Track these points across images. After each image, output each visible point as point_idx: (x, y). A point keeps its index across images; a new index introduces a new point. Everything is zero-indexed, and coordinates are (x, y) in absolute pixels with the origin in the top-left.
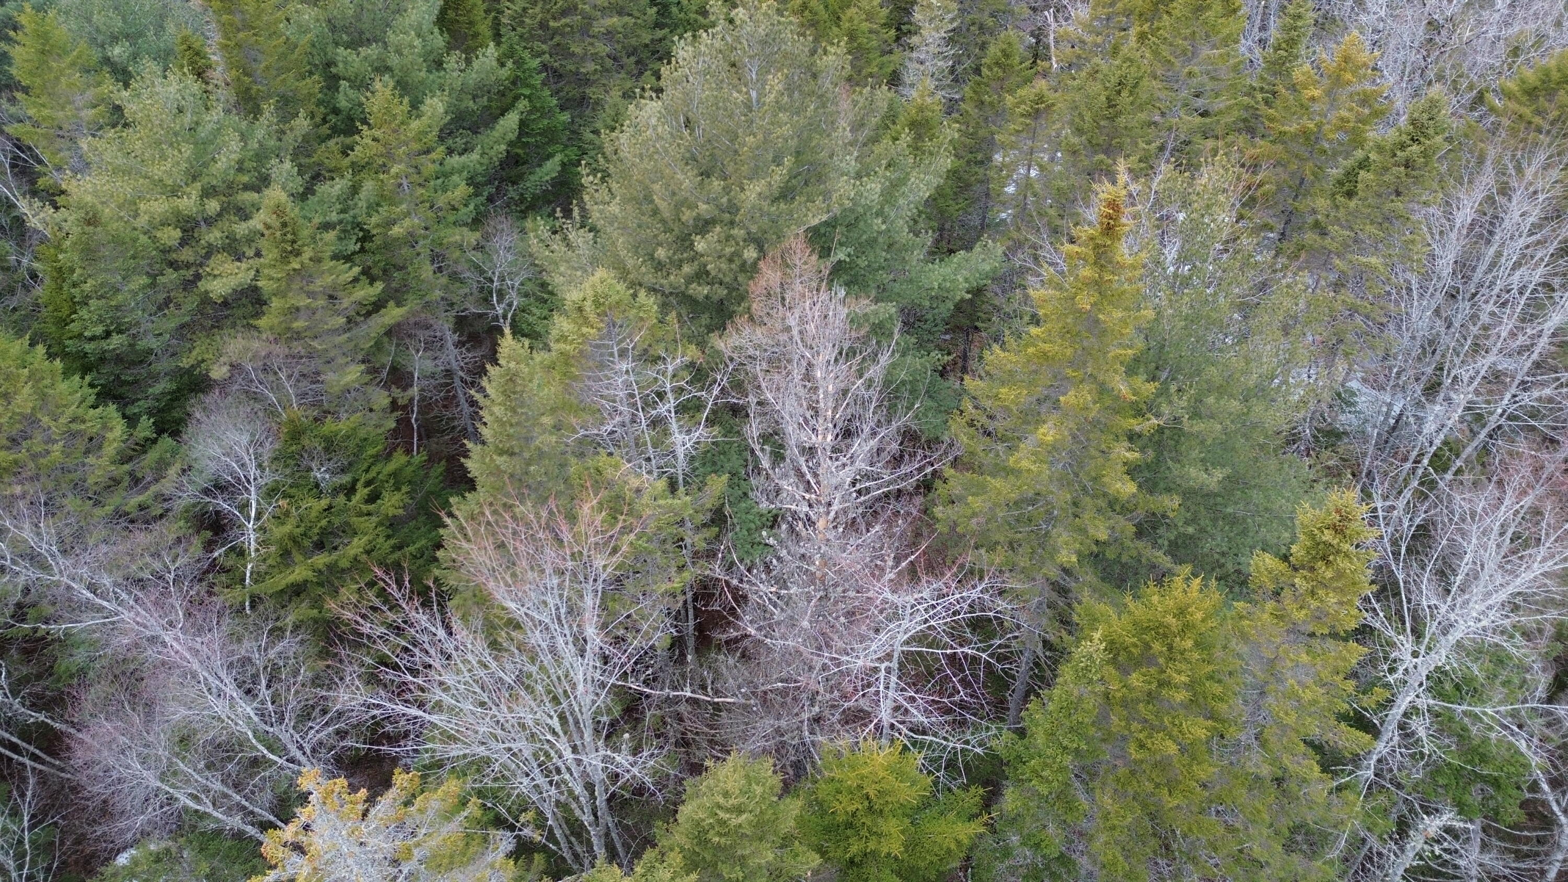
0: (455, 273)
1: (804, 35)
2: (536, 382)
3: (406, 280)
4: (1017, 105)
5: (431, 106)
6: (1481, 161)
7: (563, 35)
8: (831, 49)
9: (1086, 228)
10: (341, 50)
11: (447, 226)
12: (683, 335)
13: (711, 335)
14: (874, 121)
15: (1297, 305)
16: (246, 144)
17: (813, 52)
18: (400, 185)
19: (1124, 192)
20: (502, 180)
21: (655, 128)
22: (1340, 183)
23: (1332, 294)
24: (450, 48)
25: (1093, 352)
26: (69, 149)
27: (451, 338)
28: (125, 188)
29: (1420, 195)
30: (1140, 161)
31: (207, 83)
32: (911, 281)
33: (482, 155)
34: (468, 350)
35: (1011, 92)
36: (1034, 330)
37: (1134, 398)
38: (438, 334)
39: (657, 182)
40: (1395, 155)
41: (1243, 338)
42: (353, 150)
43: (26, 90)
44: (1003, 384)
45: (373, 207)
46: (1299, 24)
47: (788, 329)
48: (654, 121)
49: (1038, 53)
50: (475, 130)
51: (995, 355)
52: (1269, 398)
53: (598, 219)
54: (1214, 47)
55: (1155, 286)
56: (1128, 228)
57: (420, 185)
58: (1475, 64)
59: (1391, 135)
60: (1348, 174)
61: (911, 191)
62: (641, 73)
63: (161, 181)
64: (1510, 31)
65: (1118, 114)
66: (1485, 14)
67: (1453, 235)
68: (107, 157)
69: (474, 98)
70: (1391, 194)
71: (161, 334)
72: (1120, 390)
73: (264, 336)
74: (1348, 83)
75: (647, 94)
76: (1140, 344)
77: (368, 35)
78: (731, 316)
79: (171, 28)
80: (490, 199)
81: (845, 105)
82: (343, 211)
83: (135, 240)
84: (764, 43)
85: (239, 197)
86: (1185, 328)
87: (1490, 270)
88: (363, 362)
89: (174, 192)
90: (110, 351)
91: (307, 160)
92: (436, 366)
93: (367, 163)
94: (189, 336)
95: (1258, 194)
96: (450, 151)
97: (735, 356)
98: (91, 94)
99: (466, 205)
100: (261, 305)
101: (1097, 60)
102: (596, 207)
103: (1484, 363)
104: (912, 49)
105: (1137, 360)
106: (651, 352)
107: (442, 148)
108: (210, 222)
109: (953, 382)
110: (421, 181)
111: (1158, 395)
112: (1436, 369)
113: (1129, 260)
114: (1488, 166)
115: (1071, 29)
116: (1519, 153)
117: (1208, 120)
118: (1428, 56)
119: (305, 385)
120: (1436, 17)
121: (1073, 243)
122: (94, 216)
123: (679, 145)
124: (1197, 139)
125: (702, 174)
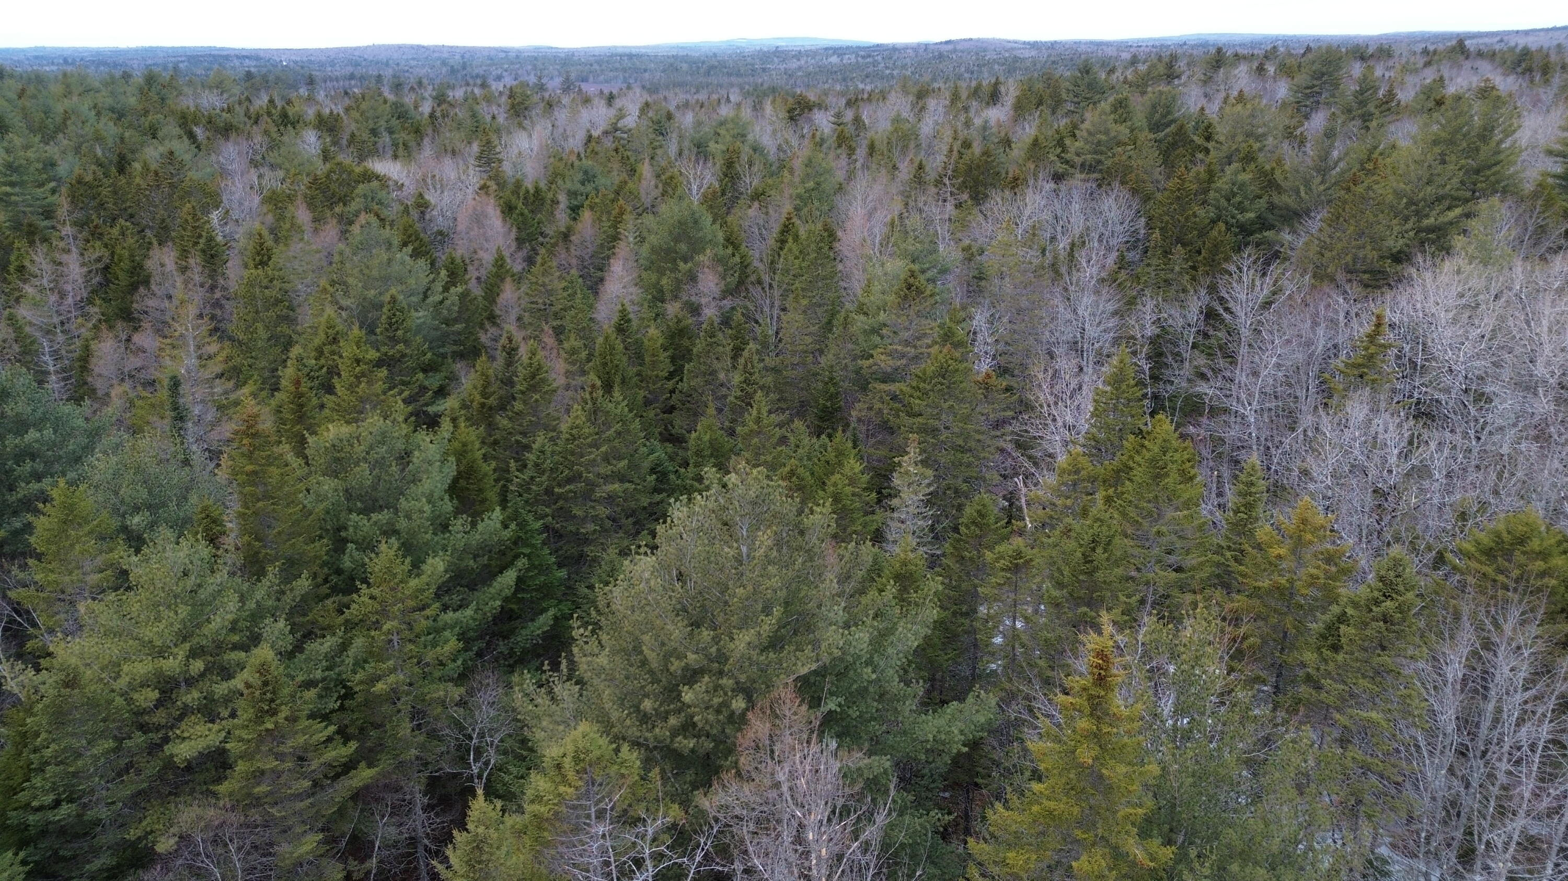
0: (434, 730)
1: (792, 497)
2: (504, 849)
3: (382, 739)
4: (997, 560)
5: (432, 565)
6: (1457, 617)
7: (566, 500)
8: (818, 509)
9: (1078, 678)
10: (354, 516)
11: (432, 682)
12: (666, 794)
13: (696, 793)
14: (860, 574)
15: (1306, 762)
16: (244, 604)
17: (800, 512)
18: (391, 641)
19: (1111, 643)
20: (493, 634)
21: (648, 581)
22: (1323, 637)
23: (1339, 751)
24: (457, 512)
25: (1102, 811)
26: (67, 612)
27: (420, 800)
28: (112, 649)
29: (1405, 649)
30: (1123, 614)
31: (218, 548)
32: (905, 733)
33: (476, 611)
34: (437, 815)
35: (991, 548)
36: (1036, 786)
37: (1152, 864)
38: (408, 797)
39: (647, 633)
40: (1371, 610)
41: (1257, 798)
42: (349, 608)
43: (39, 557)
44: (1010, 846)
45: (360, 663)
46: (1253, 490)
47: (777, 785)
48: (647, 575)
49: (1012, 513)
50: (472, 587)
51: (998, 814)
52: (1296, 866)
53: (586, 671)
54: (1177, 509)
55: (1156, 740)
56: (1120, 679)
57: (410, 641)
58: (1427, 527)
59: (1363, 592)
60: (1328, 628)
61: (899, 640)
62: (638, 533)
63: (151, 642)
64: (1453, 499)
65: (1096, 569)
66: (1426, 484)
67: (1448, 690)
68: (102, 619)
69: (475, 557)
70: (1376, 648)
71: (113, 803)
72: (1135, 855)
73: (221, 803)
74: (1310, 542)
75: (642, 550)
76: (1149, 803)
77: (381, 503)
78: (717, 771)
79: (193, 499)
80: (480, 654)
81: (832, 559)
82: (328, 669)
83: (110, 702)
84: (754, 503)
85: (226, 657)
86: (1194, 785)
87: (1493, 728)
88: (322, 830)
89: (162, 653)
90: (55, 823)
91: (301, 619)
92: (401, 833)
93: (361, 620)
94: (142, 805)
95: (1245, 646)
96: (445, 608)
97: (721, 816)
98: (100, 560)
99: (454, 661)
100: (225, 769)
101: (1069, 520)
102: (584, 659)
103: (1517, 826)
104: (893, 510)
105: (1148, 820)
106: (631, 813)
107: (437, 605)
108: (191, 682)
109: (956, 847)
110: (412, 637)
111: (1178, 862)
112: (1465, 833)
113: (1126, 712)
114: (1466, 622)
115: (1040, 493)
116: (1493, 609)
117: (1183, 576)
118: (1381, 519)
119: (256, 859)
120: (1380, 485)
121: (1067, 694)
122: (75, 678)
123: (670, 597)
124: (1175, 592)
125: (692, 625)
